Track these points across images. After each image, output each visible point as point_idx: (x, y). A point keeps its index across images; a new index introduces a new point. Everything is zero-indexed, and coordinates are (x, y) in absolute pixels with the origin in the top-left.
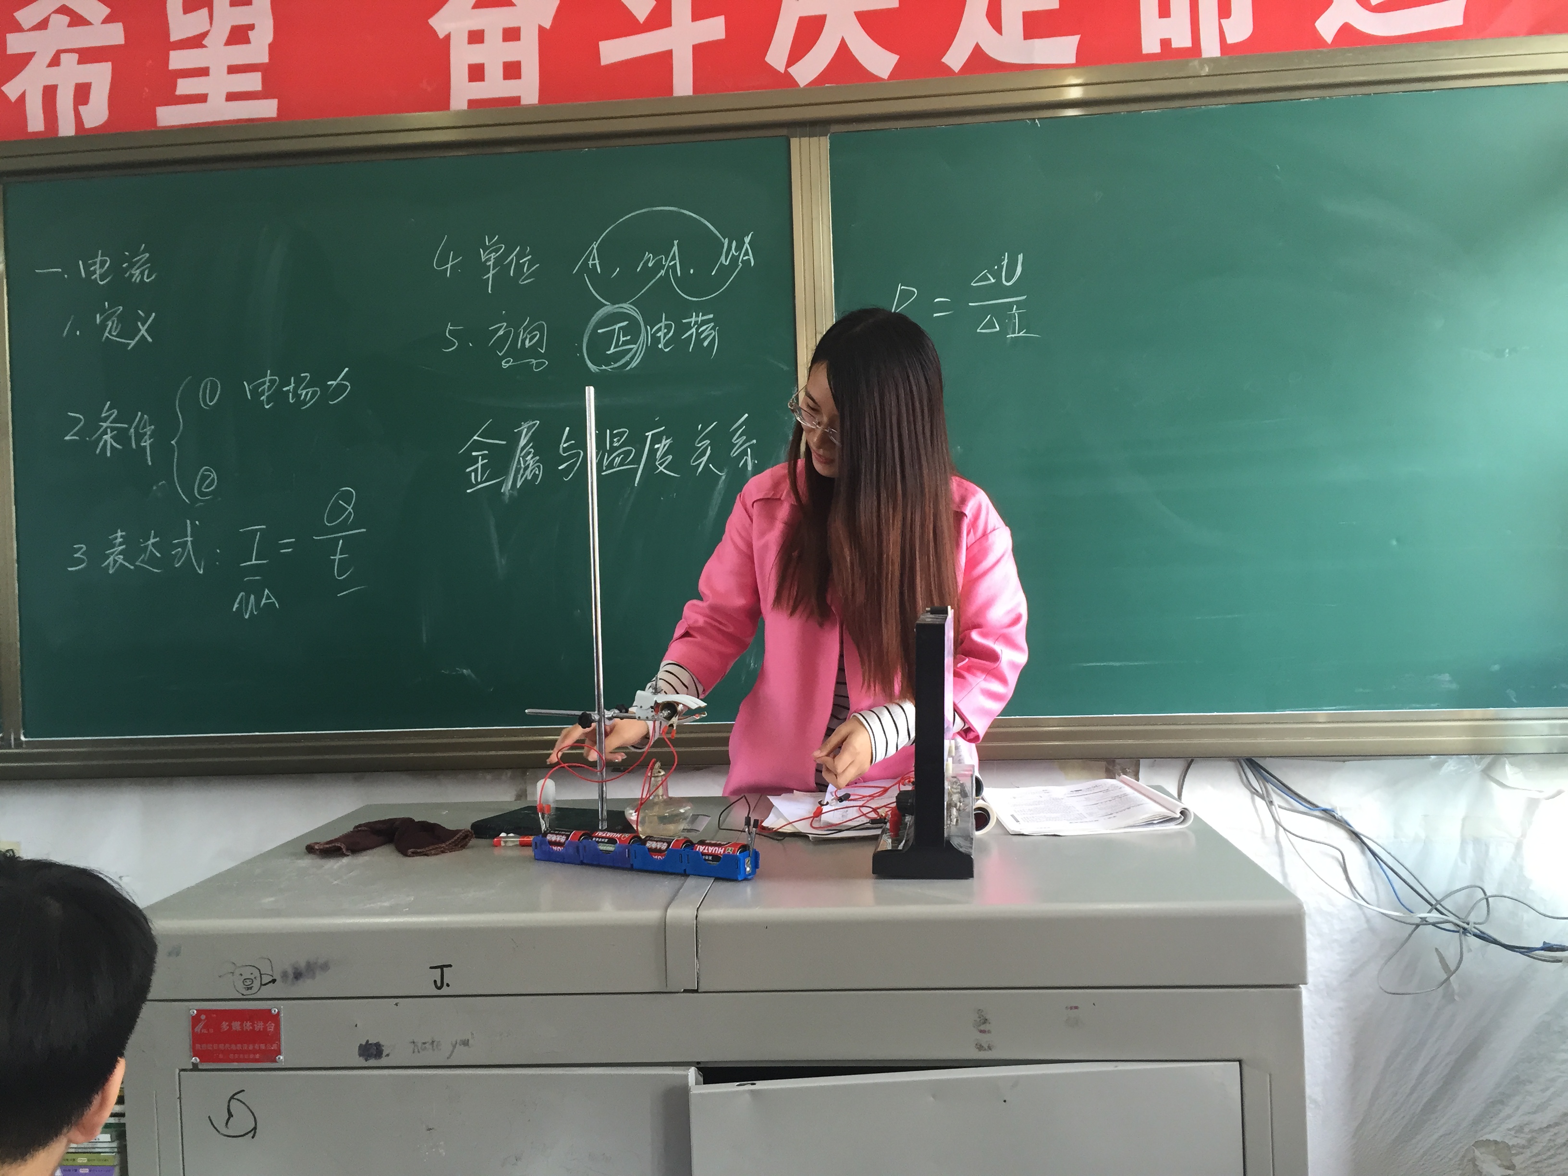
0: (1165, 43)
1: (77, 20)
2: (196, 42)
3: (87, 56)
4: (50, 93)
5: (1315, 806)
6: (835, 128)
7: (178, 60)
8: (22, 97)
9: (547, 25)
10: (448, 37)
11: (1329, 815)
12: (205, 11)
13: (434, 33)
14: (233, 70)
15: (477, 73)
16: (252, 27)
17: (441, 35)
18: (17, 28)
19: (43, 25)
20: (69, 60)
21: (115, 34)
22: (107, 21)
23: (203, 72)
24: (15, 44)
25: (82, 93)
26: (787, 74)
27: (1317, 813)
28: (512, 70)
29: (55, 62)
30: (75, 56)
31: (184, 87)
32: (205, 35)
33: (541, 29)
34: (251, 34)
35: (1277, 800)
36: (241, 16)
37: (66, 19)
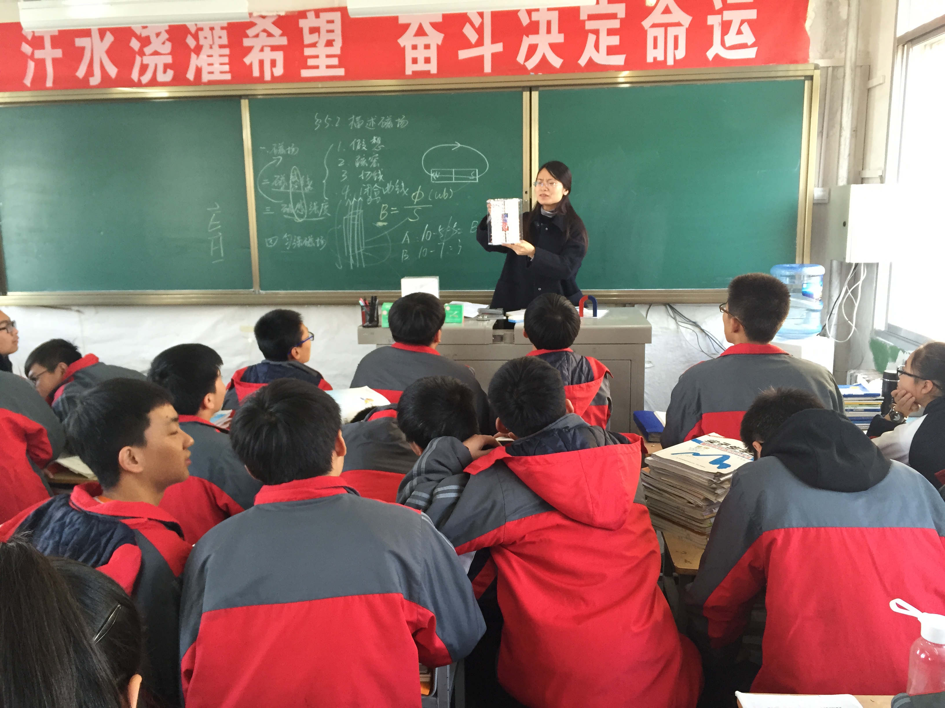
0: (655, 59)
1: (270, 35)
2: (314, 45)
3: (274, 48)
4: (261, 63)
5: (690, 321)
6: (541, 89)
7: (308, 52)
8: (251, 64)
9: (440, 43)
10: (404, 46)
11: (695, 324)
12: (317, 34)
13: (399, 45)
14: (328, 56)
15: (415, 61)
16: (334, 40)
17: (402, 46)
18: (247, 36)
19: (257, 36)
20: (267, 50)
21: (284, 41)
22: (282, 35)
23: (317, 57)
24: (246, 42)
25: (273, 63)
26: (524, 66)
27: (691, 323)
28: (427, 60)
29: (262, 50)
30: (269, 49)
31: (311, 62)
32: (316, 43)
33: (438, 45)
34: (334, 43)
35: (678, 318)
36: (330, 36)
37: (265, 34)
